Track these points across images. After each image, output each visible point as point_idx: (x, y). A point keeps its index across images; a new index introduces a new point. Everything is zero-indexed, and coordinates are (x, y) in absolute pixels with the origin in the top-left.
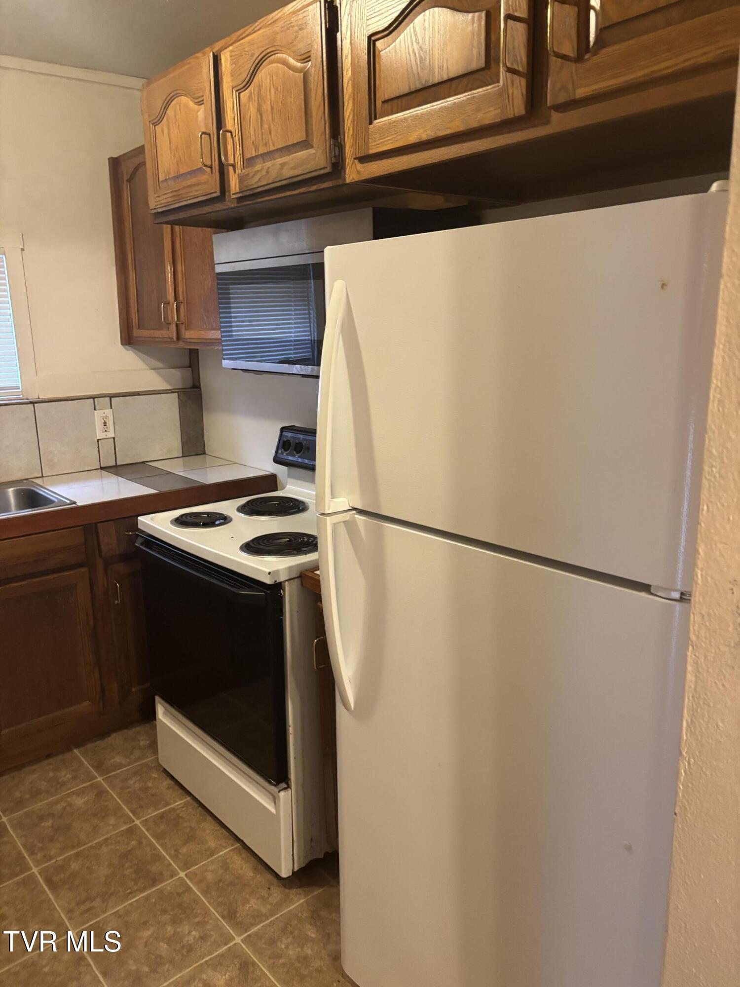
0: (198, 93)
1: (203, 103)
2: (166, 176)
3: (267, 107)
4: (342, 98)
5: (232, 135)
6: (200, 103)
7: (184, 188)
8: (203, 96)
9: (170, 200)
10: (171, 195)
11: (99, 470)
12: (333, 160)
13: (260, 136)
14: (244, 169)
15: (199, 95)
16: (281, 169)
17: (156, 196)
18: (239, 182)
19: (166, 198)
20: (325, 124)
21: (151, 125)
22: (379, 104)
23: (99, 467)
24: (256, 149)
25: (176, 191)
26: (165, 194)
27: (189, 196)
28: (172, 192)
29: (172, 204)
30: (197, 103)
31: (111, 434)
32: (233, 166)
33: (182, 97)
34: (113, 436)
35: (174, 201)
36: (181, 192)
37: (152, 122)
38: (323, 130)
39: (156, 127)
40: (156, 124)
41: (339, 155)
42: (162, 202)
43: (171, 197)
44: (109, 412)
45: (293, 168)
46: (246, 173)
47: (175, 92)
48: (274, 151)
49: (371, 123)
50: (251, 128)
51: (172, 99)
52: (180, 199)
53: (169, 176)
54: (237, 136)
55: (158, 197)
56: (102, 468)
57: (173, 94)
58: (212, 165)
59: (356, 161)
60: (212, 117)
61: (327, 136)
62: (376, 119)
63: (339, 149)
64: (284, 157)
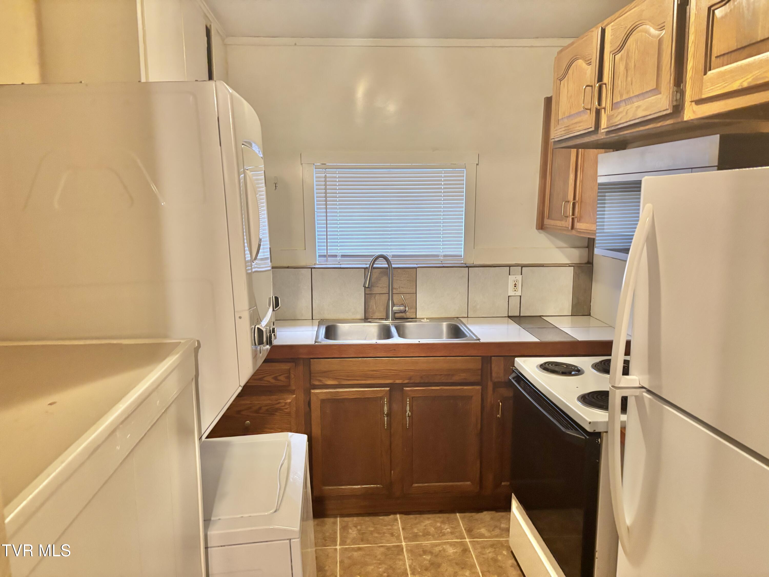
0: (589, 57)
1: (591, 64)
2: (562, 116)
3: (632, 65)
4: (687, 54)
5: (606, 86)
6: (589, 64)
7: (572, 124)
8: (591, 59)
9: (563, 132)
10: (564, 129)
11: (507, 318)
12: (675, 103)
13: (625, 86)
14: (612, 110)
15: (589, 58)
16: (636, 110)
17: (555, 129)
18: (607, 121)
19: (561, 132)
20: (671, 76)
21: (558, 80)
22: (713, 58)
23: (507, 316)
24: (621, 96)
25: (567, 127)
26: (561, 128)
27: (575, 130)
28: (565, 127)
29: (563, 136)
30: (587, 64)
31: (519, 293)
32: (605, 109)
33: (579, 60)
34: (521, 295)
35: (566, 133)
36: (570, 127)
37: (559, 79)
38: (669, 81)
39: (561, 81)
40: (561, 80)
41: (680, 98)
42: (558, 134)
43: (564, 131)
44: (519, 277)
45: (645, 110)
46: (612, 114)
47: (575, 57)
48: (633, 97)
49: (705, 73)
50: (619, 81)
51: (573, 62)
52: (568, 132)
53: (564, 116)
54: (609, 87)
55: (556, 130)
56: (509, 317)
57: (573, 58)
58: (591, 108)
59: (693, 103)
60: (595, 74)
61: (671, 85)
62: (710, 70)
63: (680, 94)
64: (640, 101)
